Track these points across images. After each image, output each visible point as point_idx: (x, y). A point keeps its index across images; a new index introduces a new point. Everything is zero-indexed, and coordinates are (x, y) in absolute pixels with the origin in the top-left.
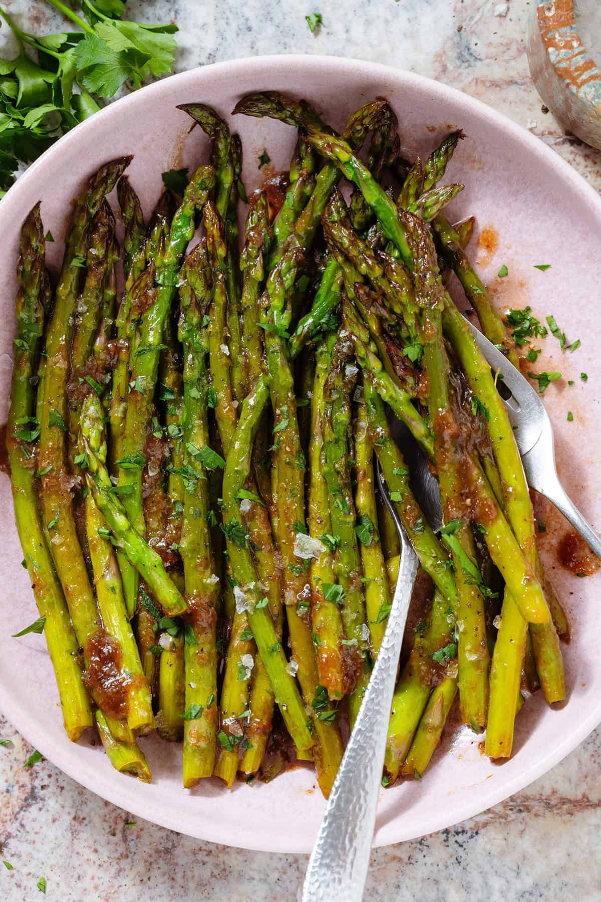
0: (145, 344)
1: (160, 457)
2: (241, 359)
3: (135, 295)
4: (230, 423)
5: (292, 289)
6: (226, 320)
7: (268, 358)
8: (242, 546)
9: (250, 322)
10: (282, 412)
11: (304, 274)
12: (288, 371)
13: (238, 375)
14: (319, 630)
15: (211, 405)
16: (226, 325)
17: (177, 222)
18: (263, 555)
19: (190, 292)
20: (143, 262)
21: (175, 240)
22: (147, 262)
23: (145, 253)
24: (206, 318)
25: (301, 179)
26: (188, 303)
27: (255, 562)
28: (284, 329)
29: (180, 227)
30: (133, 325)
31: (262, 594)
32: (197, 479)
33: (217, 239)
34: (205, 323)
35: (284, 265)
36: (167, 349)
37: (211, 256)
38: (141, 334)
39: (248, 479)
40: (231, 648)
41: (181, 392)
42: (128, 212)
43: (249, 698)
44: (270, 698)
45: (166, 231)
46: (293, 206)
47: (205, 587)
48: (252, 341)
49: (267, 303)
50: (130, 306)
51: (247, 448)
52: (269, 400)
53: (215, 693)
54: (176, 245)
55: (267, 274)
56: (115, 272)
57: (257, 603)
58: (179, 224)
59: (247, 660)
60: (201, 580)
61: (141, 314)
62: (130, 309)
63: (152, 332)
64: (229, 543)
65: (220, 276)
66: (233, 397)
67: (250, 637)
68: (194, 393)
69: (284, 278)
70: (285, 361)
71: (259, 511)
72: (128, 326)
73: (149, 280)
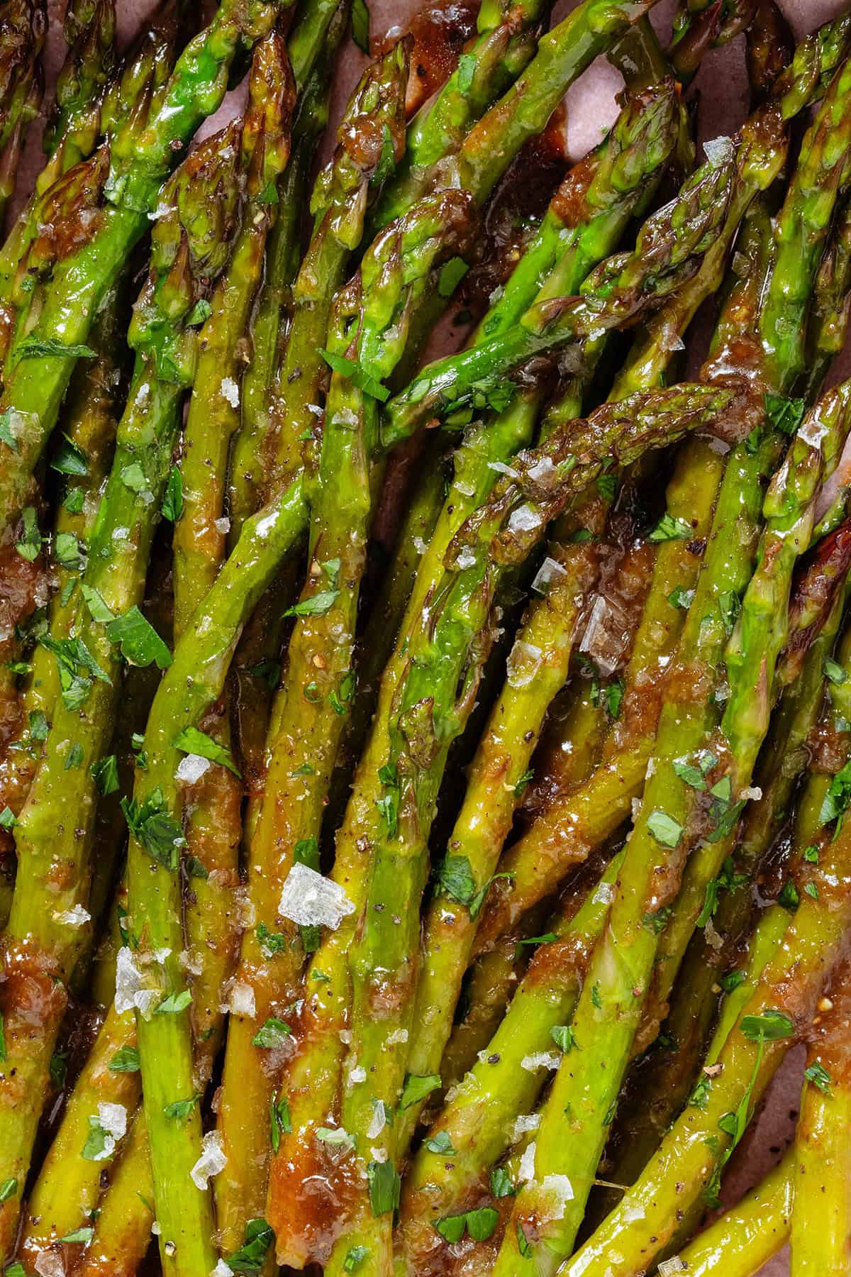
0: (43, 336)
1: (21, 603)
2: (262, 422)
3: (49, 212)
4: (203, 566)
5: (419, 287)
6: (247, 324)
7: (324, 436)
8: (165, 859)
9: (302, 340)
10: (324, 570)
11: (456, 254)
12: (363, 479)
13: (248, 458)
14: (294, 1095)
15: (167, 512)
16: (245, 333)
17: (188, 64)
18: (208, 889)
19: (178, 238)
20: (91, 137)
21: (176, 105)
22: (99, 139)
23: (100, 117)
24: (203, 307)
25: (501, 31)
26: (169, 262)
27: (185, 899)
28: (377, 377)
29: (193, 77)
30: (31, 279)
31: (184, 980)
32: (94, 678)
33: (273, 129)
34: (197, 319)
35: (413, 225)
36: (96, 360)
37: (247, 165)
38: (43, 307)
39: (213, 707)
40: (82, 1081)
41: (107, 466)
42: (81, 11)
43: (100, 1201)
44: (144, 1215)
45: (160, 76)
46: (469, 89)
47: (55, 930)
48: (298, 385)
49: (352, 305)
50: (33, 236)
51: (228, 637)
52: (305, 533)
53: (21, 1177)
54: (176, 117)
55: (369, 234)
56: (23, 144)
57: (164, 998)
58: (194, 70)
59: (113, 1117)
60: (48, 914)
61: (54, 260)
62: (32, 242)
63: (67, 311)
64: (135, 844)
65: (258, 218)
66: (225, 508)
67: (132, 1067)
68: (132, 476)
69: (407, 257)
70: (362, 456)
71: (224, 786)
72: (19, 280)
73: (90, 187)
